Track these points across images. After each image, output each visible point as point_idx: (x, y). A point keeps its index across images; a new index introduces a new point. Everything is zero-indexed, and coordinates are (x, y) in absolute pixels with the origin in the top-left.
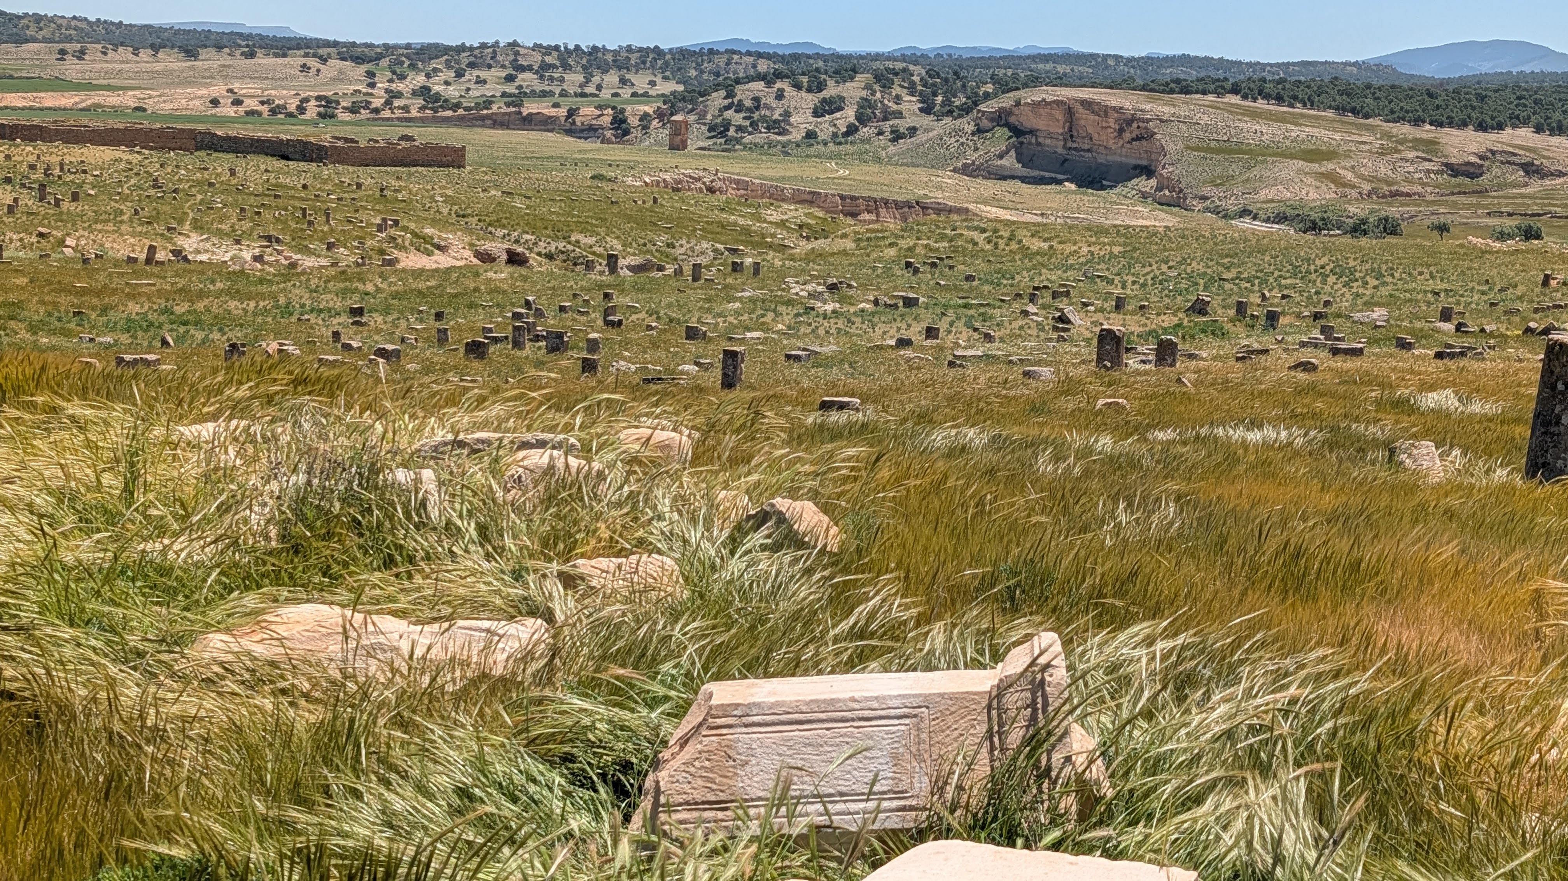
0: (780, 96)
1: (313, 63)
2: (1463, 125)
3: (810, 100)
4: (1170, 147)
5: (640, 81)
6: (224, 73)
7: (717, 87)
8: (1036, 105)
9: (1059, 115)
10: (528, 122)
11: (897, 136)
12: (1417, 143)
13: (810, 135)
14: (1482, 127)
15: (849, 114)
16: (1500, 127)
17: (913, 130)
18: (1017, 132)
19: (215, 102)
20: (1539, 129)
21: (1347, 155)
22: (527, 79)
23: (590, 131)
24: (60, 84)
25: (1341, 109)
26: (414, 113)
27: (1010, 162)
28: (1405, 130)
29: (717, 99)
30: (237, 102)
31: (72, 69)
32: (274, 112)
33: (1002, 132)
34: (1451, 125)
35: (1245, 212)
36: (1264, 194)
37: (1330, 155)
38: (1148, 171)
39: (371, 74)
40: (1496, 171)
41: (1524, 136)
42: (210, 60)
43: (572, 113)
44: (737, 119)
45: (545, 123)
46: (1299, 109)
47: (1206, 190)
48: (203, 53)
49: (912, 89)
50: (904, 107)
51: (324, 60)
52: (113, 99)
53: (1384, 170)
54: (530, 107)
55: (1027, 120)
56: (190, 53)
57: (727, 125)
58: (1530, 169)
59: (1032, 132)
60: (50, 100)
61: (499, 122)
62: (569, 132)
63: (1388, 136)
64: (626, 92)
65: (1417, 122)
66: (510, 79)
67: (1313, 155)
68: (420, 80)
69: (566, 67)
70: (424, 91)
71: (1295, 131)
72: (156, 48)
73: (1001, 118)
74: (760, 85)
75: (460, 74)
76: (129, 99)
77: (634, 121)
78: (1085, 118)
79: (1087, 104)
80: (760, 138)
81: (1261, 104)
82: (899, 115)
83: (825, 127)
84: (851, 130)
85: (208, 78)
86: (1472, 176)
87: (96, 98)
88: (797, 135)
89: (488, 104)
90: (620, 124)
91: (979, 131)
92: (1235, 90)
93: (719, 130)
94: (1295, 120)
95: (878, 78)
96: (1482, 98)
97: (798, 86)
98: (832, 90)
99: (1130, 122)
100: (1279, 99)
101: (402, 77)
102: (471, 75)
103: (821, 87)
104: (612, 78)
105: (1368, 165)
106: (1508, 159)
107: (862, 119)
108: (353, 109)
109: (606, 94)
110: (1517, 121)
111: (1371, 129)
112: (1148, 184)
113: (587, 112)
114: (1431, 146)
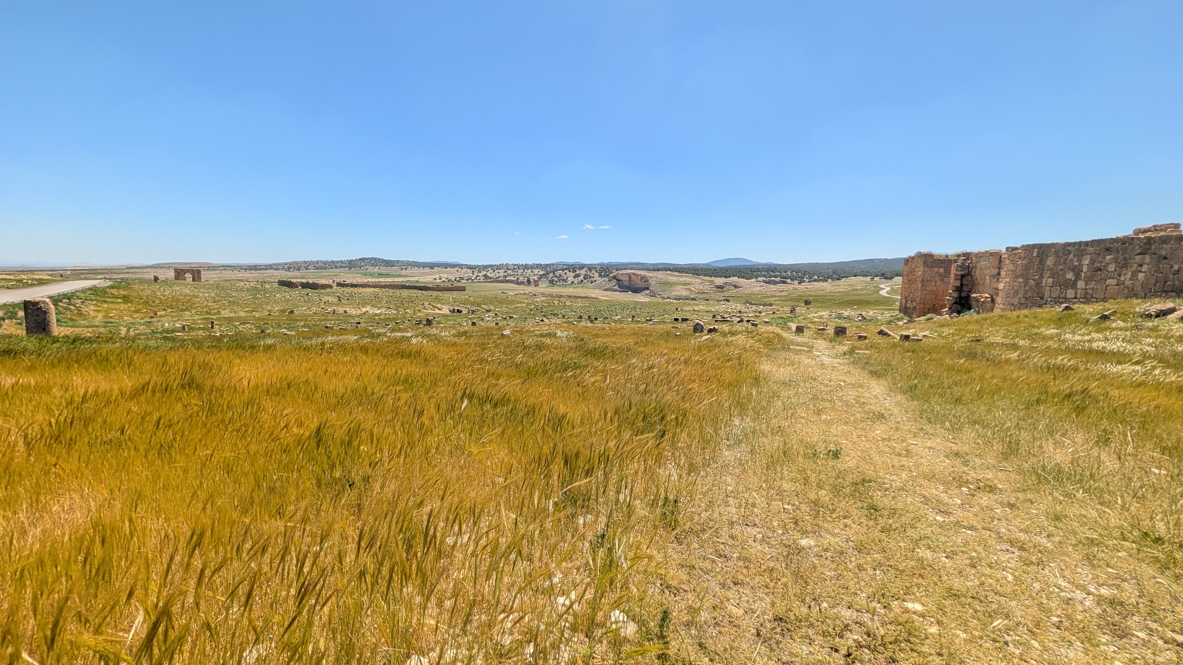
0: (566, 274)
1: (460, 269)
2: (721, 277)
3: (573, 274)
4: (652, 283)
5: (536, 271)
6: (439, 272)
7: (551, 272)
8: (622, 274)
9: (627, 276)
10: (508, 281)
11: (592, 282)
12: (709, 281)
13: (573, 282)
14: (726, 277)
15: (582, 277)
16: (730, 277)
17: (595, 281)
18: (618, 280)
19: (435, 279)
20: (739, 277)
21: (693, 284)
22: (509, 272)
23: (522, 283)
24: (400, 276)
25: (694, 274)
26: (482, 280)
27: (616, 287)
28: (707, 278)
29: (551, 275)
30: (440, 279)
31: (403, 272)
32: (449, 281)
33: (615, 281)
34: (718, 276)
35: (668, 298)
36: (673, 293)
37: (689, 284)
38: (648, 289)
39: (473, 272)
40: (727, 287)
41: (735, 279)
42: (436, 269)
43: (518, 279)
44: (556, 279)
45: (512, 282)
46: (684, 274)
47: (660, 293)
48: (435, 268)
49: (597, 271)
50: (595, 276)
51: (462, 269)
52: (412, 279)
53: (701, 287)
54: (508, 278)
55: (620, 278)
56: (432, 268)
57: (553, 280)
58: (736, 287)
59: (621, 280)
60: (397, 279)
61: (501, 282)
62: (516, 284)
63: (702, 279)
64: (532, 274)
65: (711, 276)
66: (506, 272)
67: (684, 284)
68: (485, 272)
69: (519, 269)
70: (485, 276)
71: (681, 279)
72: (424, 267)
73: (614, 277)
74: (561, 271)
75: (494, 271)
76: (416, 279)
77: (532, 280)
78: (633, 277)
79: (633, 274)
80: (560, 283)
81: (675, 273)
82: (593, 277)
83: (576, 281)
84: (582, 281)
85: (435, 273)
86: (722, 288)
87: (408, 279)
88: (569, 282)
89: (499, 277)
90: (529, 282)
91: (609, 280)
92: (670, 270)
93: (551, 282)
94: (681, 277)
95: (589, 269)
96: (727, 271)
97: (570, 271)
98: (578, 272)
99: (643, 278)
100: (680, 272)
101: (480, 272)
102: (497, 271)
103: (575, 271)
104: (530, 271)
105: (697, 286)
106: (730, 284)
107: (585, 278)
108: (468, 280)
109: (527, 275)
110: (734, 276)
111: (699, 278)
112: (648, 292)
113: (521, 279)
114: (712, 282)
